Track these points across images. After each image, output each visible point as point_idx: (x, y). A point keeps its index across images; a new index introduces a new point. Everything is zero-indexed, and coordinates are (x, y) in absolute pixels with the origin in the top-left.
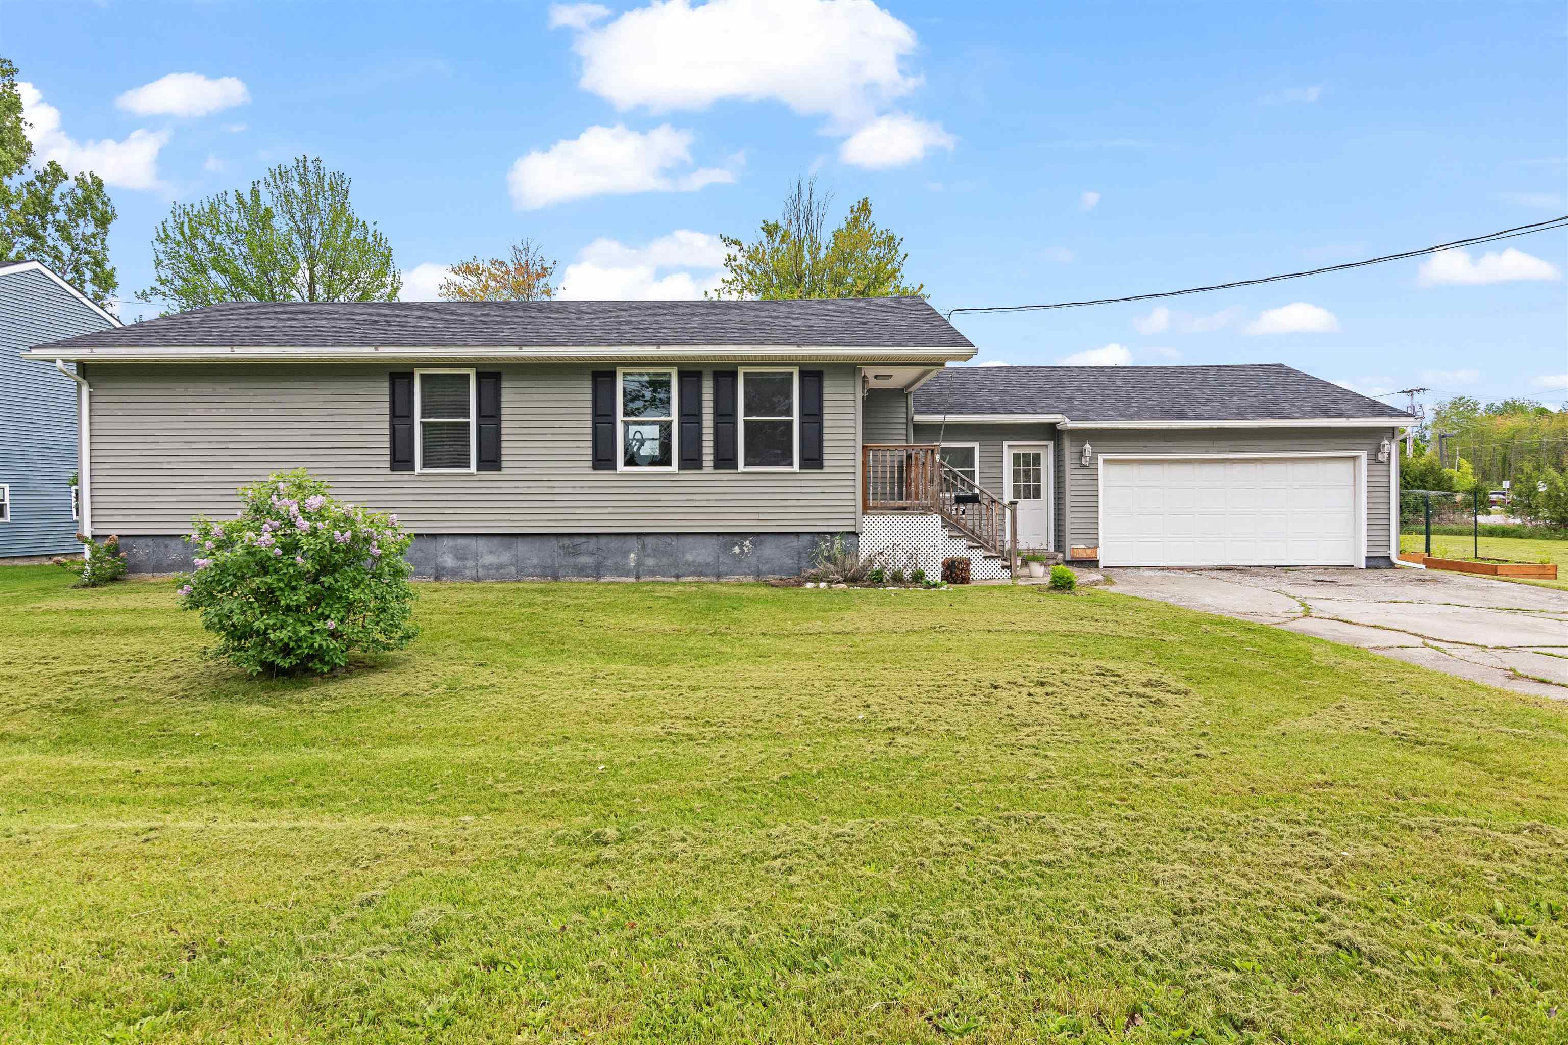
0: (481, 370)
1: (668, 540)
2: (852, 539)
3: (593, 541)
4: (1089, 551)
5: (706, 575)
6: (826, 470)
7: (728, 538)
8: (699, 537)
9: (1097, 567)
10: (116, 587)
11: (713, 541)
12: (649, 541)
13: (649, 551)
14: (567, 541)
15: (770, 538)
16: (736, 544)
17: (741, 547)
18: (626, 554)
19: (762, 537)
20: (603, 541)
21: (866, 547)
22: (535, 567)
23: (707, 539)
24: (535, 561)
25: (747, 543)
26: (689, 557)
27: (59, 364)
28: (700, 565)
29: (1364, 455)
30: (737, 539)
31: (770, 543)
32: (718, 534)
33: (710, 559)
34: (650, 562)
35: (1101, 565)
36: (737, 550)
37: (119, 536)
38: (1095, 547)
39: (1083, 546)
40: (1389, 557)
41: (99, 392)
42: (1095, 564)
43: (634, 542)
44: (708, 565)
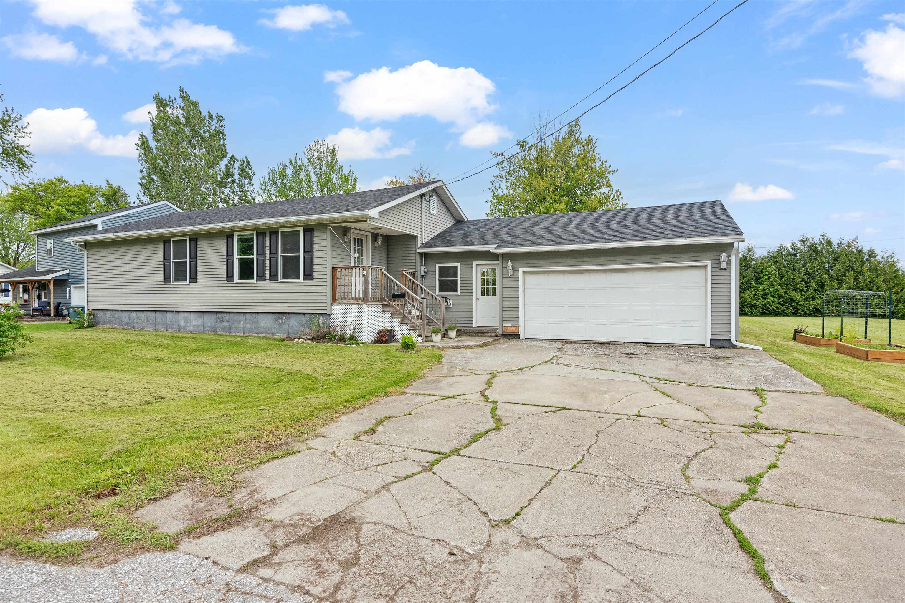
0: (191, 237)
1: (254, 315)
2: (327, 317)
3: (228, 315)
4: (514, 329)
5: (268, 334)
6: (315, 280)
7: (277, 315)
8: (265, 315)
9: (519, 338)
10: (92, 329)
11: (270, 316)
12: (248, 316)
13: (248, 321)
14: (219, 315)
15: (293, 316)
16: (279, 318)
17: (282, 319)
18: (239, 322)
19: (290, 315)
20: (232, 315)
21: (334, 321)
22: (209, 327)
23: (269, 315)
24: (209, 324)
25: (284, 318)
26: (262, 325)
27: (72, 243)
28: (266, 328)
29: (709, 264)
30: (280, 315)
31: (293, 318)
32: (273, 313)
33: (270, 326)
34: (248, 326)
35: (522, 337)
36: (280, 321)
37: (93, 310)
38: (518, 326)
39: (510, 325)
40: (730, 340)
41: (91, 253)
42: (517, 336)
43: (242, 317)
44: (269, 328)
